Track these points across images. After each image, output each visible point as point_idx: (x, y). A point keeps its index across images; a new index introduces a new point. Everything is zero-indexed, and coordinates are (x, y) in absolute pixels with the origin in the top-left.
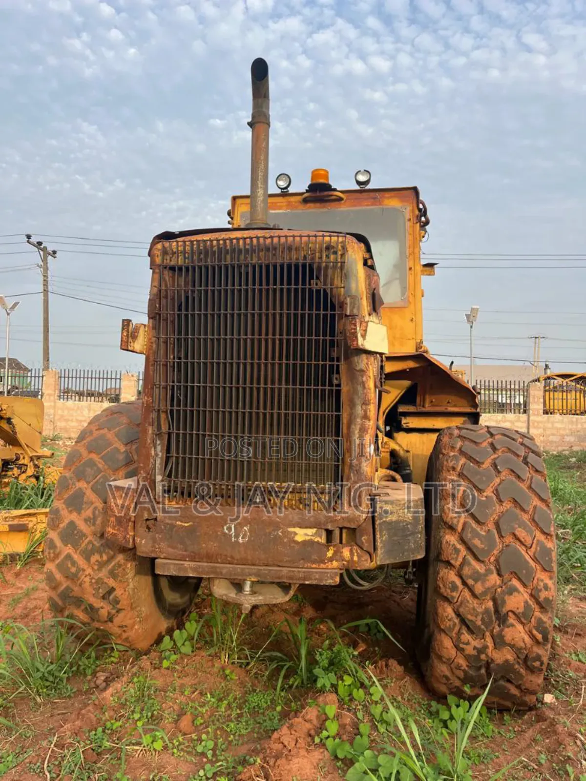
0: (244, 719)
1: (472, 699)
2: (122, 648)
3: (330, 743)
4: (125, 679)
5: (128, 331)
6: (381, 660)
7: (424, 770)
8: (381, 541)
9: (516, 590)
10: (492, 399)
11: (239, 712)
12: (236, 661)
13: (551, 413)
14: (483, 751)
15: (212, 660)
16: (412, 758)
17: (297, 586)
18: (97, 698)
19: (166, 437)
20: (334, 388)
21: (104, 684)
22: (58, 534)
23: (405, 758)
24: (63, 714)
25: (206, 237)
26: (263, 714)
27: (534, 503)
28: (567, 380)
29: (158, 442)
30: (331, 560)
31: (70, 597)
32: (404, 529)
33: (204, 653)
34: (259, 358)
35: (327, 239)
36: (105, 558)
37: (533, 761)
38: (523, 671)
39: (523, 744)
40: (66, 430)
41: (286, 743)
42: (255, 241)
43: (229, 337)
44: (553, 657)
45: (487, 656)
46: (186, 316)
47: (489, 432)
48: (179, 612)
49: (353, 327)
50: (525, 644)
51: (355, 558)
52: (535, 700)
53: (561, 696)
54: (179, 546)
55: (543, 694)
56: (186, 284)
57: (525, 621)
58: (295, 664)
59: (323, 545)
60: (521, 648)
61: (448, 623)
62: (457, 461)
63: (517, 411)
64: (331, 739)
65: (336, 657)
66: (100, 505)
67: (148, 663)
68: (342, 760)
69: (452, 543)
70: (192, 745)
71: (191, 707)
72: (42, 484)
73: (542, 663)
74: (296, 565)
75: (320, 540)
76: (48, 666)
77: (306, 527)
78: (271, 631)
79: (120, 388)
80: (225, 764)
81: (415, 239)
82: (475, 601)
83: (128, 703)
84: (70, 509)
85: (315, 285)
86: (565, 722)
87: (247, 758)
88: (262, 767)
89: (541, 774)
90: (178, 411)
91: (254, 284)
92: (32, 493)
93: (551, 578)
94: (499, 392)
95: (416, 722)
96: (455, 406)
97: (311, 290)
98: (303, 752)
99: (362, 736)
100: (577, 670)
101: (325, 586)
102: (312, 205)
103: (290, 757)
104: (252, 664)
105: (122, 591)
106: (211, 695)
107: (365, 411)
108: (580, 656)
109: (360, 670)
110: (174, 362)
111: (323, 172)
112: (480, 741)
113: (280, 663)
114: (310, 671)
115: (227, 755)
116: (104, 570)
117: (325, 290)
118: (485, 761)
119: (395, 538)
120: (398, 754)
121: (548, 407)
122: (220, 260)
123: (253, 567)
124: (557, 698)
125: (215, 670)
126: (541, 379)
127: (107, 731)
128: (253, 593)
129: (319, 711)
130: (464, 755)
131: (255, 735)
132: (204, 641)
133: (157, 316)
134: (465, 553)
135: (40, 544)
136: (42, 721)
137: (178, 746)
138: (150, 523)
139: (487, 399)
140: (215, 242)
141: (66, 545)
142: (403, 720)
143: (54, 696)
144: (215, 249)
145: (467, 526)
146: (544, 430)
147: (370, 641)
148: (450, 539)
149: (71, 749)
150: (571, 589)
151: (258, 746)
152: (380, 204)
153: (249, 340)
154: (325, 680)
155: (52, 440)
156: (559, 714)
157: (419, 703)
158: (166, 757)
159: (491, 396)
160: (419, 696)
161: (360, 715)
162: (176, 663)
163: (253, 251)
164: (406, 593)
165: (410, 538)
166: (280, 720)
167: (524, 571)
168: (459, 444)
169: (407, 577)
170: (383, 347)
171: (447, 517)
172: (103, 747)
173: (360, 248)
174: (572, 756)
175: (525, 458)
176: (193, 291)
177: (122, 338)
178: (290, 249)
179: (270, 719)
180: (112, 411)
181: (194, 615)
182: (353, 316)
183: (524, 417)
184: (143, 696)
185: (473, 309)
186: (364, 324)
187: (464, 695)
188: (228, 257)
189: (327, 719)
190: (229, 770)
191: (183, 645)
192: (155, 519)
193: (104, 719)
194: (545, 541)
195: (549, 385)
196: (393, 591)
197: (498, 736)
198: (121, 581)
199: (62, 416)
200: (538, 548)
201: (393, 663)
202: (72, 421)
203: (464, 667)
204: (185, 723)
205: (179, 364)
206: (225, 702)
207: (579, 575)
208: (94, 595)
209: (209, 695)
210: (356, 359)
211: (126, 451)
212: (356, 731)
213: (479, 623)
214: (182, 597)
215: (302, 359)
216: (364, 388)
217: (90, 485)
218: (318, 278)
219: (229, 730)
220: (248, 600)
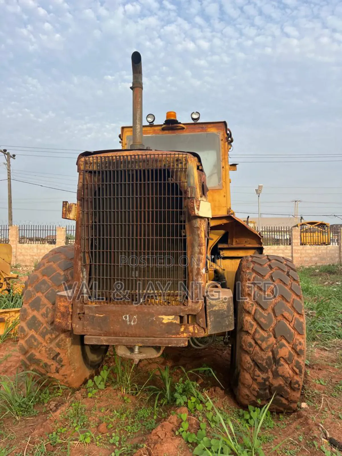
0: (136, 424)
1: (261, 407)
2: (64, 387)
3: (184, 435)
4: (67, 404)
5: (66, 208)
6: (211, 387)
7: (236, 447)
8: (210, 321)
9: (284, 346)
10: (271, 237)
11: (132, 420)
12: (130, 392)
13: (305, 245)
14: (269, 435)
15: (116, 392)
16: (229, 440)
17: (164, 348)
18: (52, 415)
19: (89, 267)
20: (183, 238)
21: (55, 408)
22: (26, 323)
23: (226, 440)
24: (32, 426)
25: (110, 154)
26: (146, 421)
27: (293, 297)
28: (313, 226)
29: (85, 270)
30: (183, 333)
31: (34, 359)
32: (223, 314)
33: (111, 388)
34: (141, 222)
35: (177, 155)
36: (54, 336)
37: (296, 440)
38: (289, 390)
39: (291, 431)
40: (23, 261)
41: (160, 435)
42: (137, 157)
43: (123, 210)
44: (306, 382)
45: (269, 382)
46: (99, 199)
47: (268, 259)
48: (96, 365)
49: (192, 204)
50: (290, 375)
51: (196, 331)
52: (296, 405)
53: (310, 404)
54: (98, 328)
55: (301, 403)
56: (99, 180)
57: (289, 363)
58: (163, 392)
59: (178, 324)
60: (288, 378)
61: (248, 365)
62: (251, 276)
63: (286, 244)
64: (185, 432)
65: (186, 387)
66: (50, 306)
67: (80, 395)
68: (191, 443)
69: (249, 321)
70: (107, 439)
71: (106, 419)
72: (12, 294)
73: (299, 385)
74: (164, 336)
75: (176, 322)
76: (22, 399)
77: (169, 315)
78: (149, 375)
79: (55, 236)
80: (126, 449)
81: (225, 151)
82: (263, 352)
83: (69, 418)
84: (33, 309)
85: (171, 181)
86: (313, 418)
87: (139, 444)
88: (147, 449)
89: (300, 446)
90: (95, 252)
91: (137, 181)
92: (6, 299)
93: (303, 338)
94: (276, 233)
95: (232, 421)
96: (249, 244)
97: (168, 184)
98: (169, 440)
99: (202, 430)
100: (319, 389)
101: (180, 347)
102: (167, 132)
103: (162, 443)
104: (139, 393)
105: (64, 355)
106: (116, 411)
107: (200, 250)
108: (321, 381)
109: (200, 393)
110: (92, 225)
111: (172, 113)
112: (267, 430)
113: (155, 392)
114: (172, 395)
115: (127, 444)
116: (53, 343)
117: (176, 183)
118: (270, 441)
119: (218, 319)
120: (222, 439)
121: (303, 241)
122: (117, 167)
123: (139, 338)
124: (308, 405)
125: (119, 397)
126: (299, 225)
127: (58, 434)
128: (140, 352)
129: (178, 418)
130: (258, 438)
131: (142, 432)
132: (111, 381)
133: (83, 200)
134: (256, 327)
135: (12, 329)
136: (20, 430)
137: (99, 440)
138: (81, 315)
139: (268, 237)
140: (114, 157)
141: (31, 330)
142: (224, 420)
143: (26, 415)
144: (115, 161)
145: (257, 311)
146: (301, 254)
147: (205, 378)
148: (248, 319)
149: (39, 444)
150: (316, 344)
151: (144, 438)
152: (206, 131)
153: (134, 212)
154: (181, 400)
155: (15, 267)
156: (310, 414)
157: (233, 411)
158: (92, 447)
159: (271, 235)
160: (233, 407)
161: (200, 418)
162: (95, 394)
163: (136, 162)
164: (225, 350)
165: (226, 319)
166: (156, 423)
167: (288, 335)
168: (252, 266)
169: (225, 340)
170: (209, 214)
171: (246, 306)
172: (57, 443)
173: (195, 160)
174: (317, 436)
175: (288, 273)
176: (103, 185)
177: (63, 212)
178: (156, 161)
179: (150, 423)
180: (56, 252)
181: (105, 367)
182: (192, 198)
183: (289, 247)
184: (78, 414)
185: (259, 186)
186: (198, 202)
187: (258, 405)
188: (122, 165)
189: (182, 421)
190: (128, 452)
191: (100, 384)
192: (84, 313)
193: (56, 427)
194: (299, 318)
195: (303, 228)
196: (217, 349)
197: (276, 427)
198: (63, 349)
199: (21, 253)
200: (296, 322)
201: (218, 389)
202: (27, 256)
203: (257, 389)
204: (102, 427)
205: (95, 225)
206: (125, 415)
207: (320, 336)
208: (47, 357)
209: (115, 412)
210: (194, 221)
211: (64, 275)
212: (198, 427)
213: (264, 364)
214: (98, 357)
215: (165, 222)
216: (199, 237)
217: (44, 294)
218: (172, 177)
219: (127, 430)
220: (137, 356)
